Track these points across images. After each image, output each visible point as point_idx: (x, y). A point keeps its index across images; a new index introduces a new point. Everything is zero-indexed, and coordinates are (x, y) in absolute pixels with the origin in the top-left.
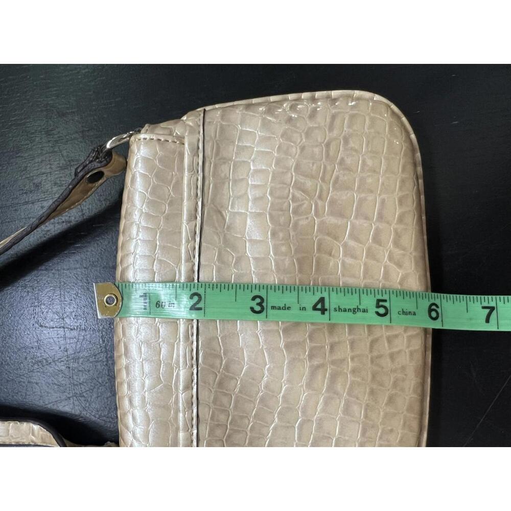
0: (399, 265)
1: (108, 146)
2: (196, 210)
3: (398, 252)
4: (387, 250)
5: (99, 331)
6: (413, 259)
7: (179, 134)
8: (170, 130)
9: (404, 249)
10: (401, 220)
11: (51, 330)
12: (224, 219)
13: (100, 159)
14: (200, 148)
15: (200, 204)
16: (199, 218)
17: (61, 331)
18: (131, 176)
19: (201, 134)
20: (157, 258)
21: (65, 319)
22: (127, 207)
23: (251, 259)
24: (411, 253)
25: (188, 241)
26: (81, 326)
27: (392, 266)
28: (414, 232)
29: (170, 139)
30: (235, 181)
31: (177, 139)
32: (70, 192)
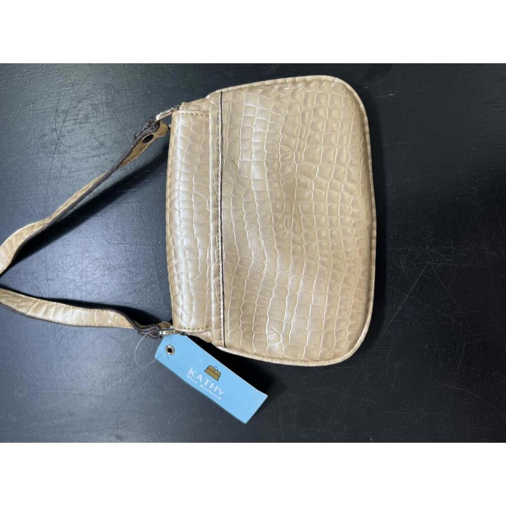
0: (351, 193)
1: (158, 118)
2: (218, 160)
3: (350, 185)
4: (343, 184)
7: (205, 109)
8: (199, 107)
9: (354, 182)
10: (352, 163)
12: (237, 166)
13: (152, 127)
14: (219, 119)
15: (220, 156)
16: (220, 166)
19: (219, 109)
20: (194, 193)
23: (254, 192)
24: (359, 185)
25: (213, 181)
27: (347, 194)
28: (361, 171)
29: (199, 113)
30: (243, 140)
31: (204, 113)
32: (132, 150)
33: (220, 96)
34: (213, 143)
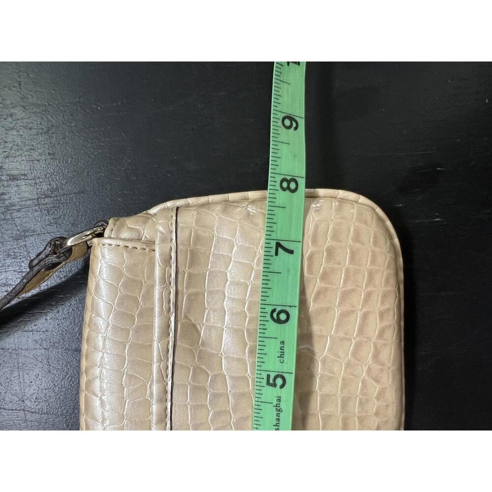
0: (377, 381)
1: (69, 243)
2: (169, 326)
3: (376, 368)
4: (366, 365)
5: (62, 415)
6: (390, 374)
7: (148, 237)
8: (139, 232)
9: (383, 364)
10: (381, 334)
11: (11, 411)
12: (199, 334)
13: (58, 254)
14: (173, 258)
15: (173, 319)
16: (172, 335)
17: (21, 413)
18: (95, 283)
19: (173, 242)
20: (126, 373)
21: (25, 401)
22: (91, 315)
23: (227, 377)
24: (389, 368)
25: (160, 360)
26: (42, 409)
27: (370, 382)
28: (393, 347)
29: (139, 246)
30: (211, 293)
31: (147, 246)
32: (25, 286)
33: (174, 218)
34: (161, 298)
